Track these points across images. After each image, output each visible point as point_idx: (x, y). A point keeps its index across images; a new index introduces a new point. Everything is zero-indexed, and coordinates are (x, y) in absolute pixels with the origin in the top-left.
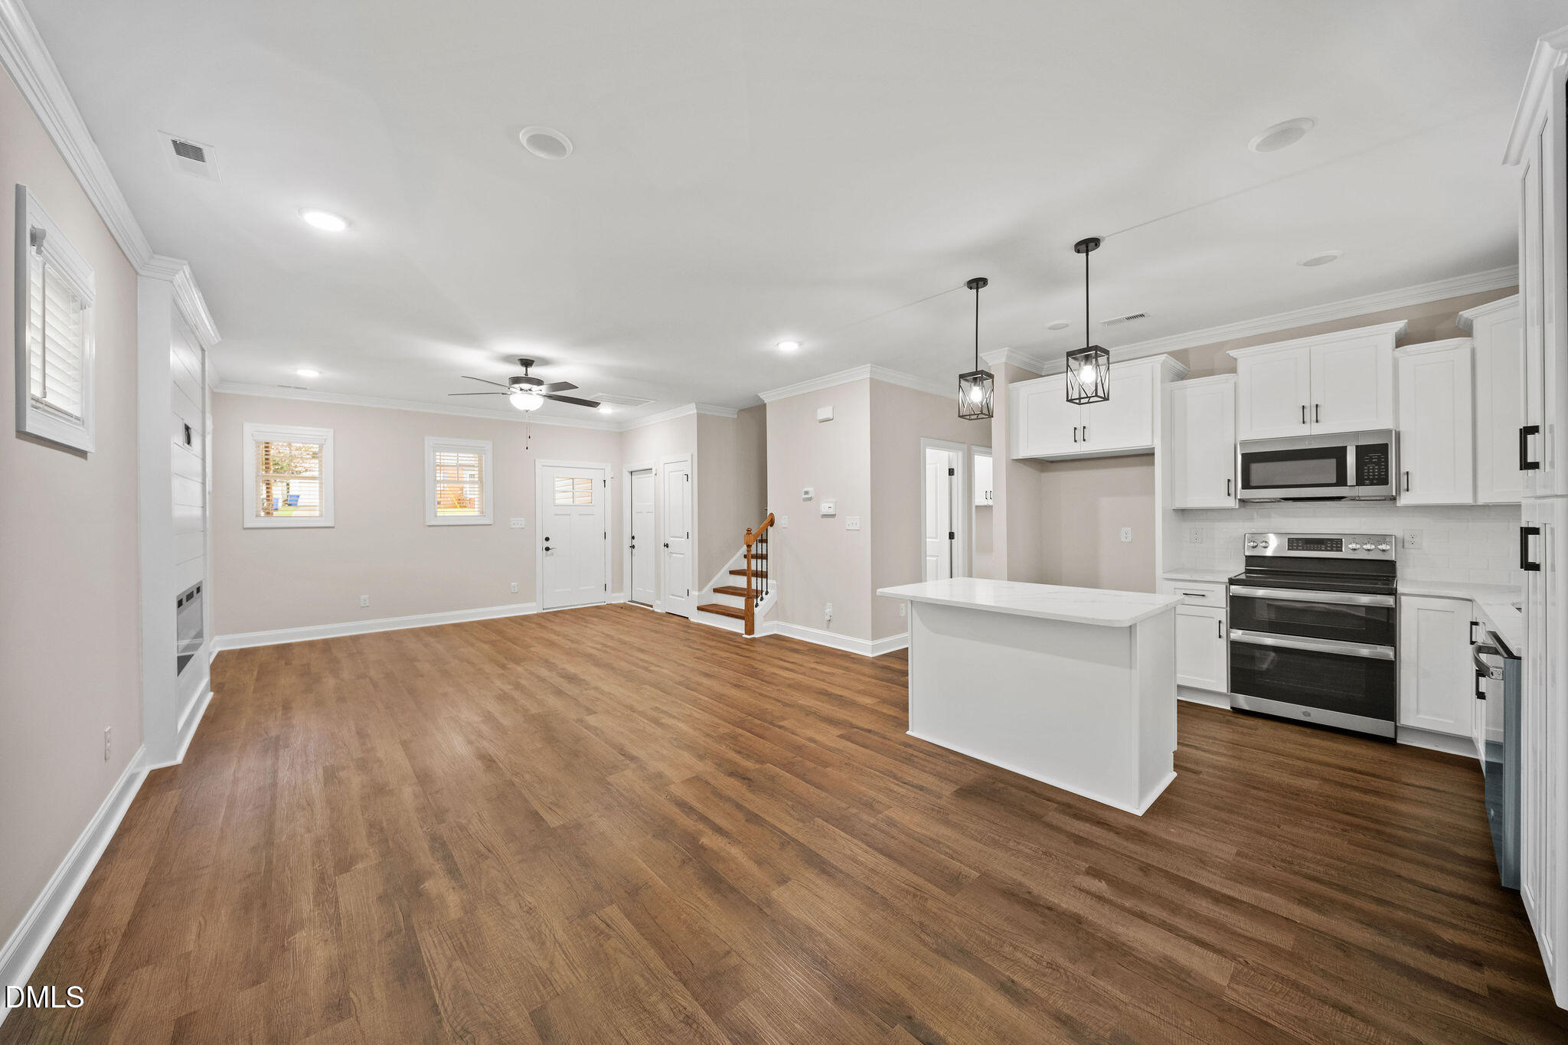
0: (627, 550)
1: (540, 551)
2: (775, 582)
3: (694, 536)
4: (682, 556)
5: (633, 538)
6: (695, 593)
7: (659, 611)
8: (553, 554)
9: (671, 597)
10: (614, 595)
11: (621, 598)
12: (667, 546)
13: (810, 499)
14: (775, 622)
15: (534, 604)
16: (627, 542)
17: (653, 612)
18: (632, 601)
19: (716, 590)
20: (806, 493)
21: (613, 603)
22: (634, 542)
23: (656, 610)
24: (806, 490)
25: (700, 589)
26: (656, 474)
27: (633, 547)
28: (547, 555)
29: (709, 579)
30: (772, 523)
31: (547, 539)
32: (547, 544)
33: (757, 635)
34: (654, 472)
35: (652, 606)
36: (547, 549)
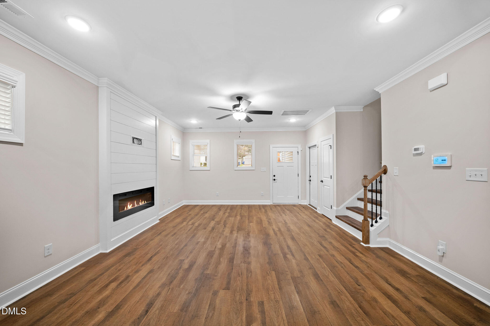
0: (308, 182)
1: (272, 181)
2: (387, 212)
3: (335, 177)
4: (329, 187)
5: (310, 176)
6: (334, 208)
7: (319, 213)
8: (276, 182)
9: (324, 207)
10: (302, 201)
11: (305, 203)
12: (322, 181)
13: (421, 154)
14: (388, 239)
15: (269, 201)
16: (308, 178)
17: (316, 212)
18: (310, 205)
19: (348, 208)
20: (416, 150)
21: (302, 204)
22: (311, 179)
23: (318, 212)
24: (416, 147)
25: (338, 206)
26: (318, 147)
27: (310, 180)
28: (274, 182)
29: (344, 202)
30: (385, 172)
31: (274, 176)
32: (274, 178)
33: (371, 245)
34: (317, 146)
35: (316, 209)
36: (274, 180)
